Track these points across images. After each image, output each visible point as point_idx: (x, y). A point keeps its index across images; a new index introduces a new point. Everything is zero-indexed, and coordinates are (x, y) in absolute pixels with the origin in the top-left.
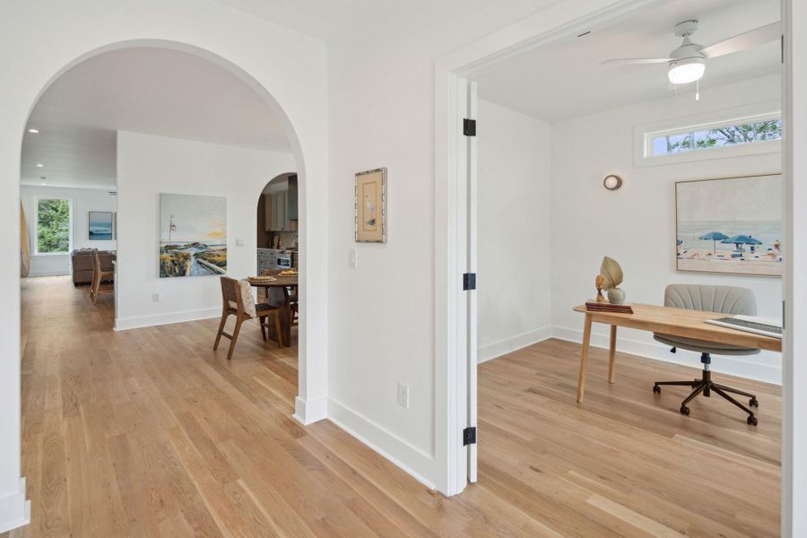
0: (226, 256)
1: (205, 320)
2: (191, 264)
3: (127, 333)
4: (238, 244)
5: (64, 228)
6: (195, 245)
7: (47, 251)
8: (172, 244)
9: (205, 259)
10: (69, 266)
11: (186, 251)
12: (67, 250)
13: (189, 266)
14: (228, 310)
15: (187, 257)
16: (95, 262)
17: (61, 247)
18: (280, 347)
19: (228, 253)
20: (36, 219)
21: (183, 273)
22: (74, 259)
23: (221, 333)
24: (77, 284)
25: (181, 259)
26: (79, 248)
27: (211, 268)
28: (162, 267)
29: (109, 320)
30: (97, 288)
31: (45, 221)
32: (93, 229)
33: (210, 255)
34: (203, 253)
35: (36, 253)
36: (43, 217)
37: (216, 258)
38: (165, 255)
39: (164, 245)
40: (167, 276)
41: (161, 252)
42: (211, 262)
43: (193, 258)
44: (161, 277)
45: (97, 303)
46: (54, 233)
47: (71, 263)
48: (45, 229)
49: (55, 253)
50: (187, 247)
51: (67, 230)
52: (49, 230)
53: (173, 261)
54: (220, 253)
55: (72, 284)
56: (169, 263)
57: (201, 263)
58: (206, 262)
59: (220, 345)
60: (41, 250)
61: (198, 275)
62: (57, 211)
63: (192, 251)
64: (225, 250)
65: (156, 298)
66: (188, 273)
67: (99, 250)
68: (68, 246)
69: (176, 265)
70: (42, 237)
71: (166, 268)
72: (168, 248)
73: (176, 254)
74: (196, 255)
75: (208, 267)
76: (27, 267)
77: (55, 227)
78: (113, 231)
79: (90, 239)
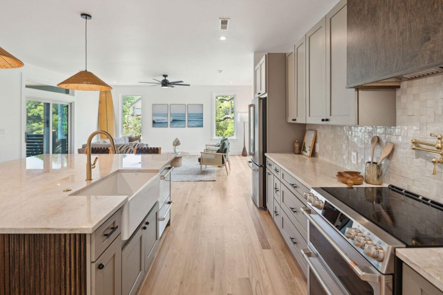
78: (169, 120)
79: (153, 127)
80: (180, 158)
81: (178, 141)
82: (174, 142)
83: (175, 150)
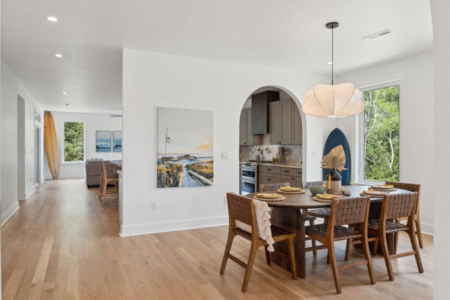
0: (212, 168)
1: (194, 230)
2: (183, 175)
3: (131, 239)
4: (223, 156)
5: (80, 143)
6: (187, 157)
7: (70, 160)
8: (167, 156)
9: (195, 171)
10: (83, 172)
11: (179, 163)
12: (83, 160)
13: (181, 177)
14: (234, 231)
15: (179, 169)
16: (102, 171)
17: (79, 157)
18: (294, 278)
19: (215, 165)
20: (63, 138)
21: (176, 184)
22: (87, 166)
23: (227, 255)
24: (89, 187)
25: (175, 171)
26: (90, 159)
27: (200, 180)
28: (159, 178)
29: (115, 225)
30: (104, 192)
31: (68, 139)
32: (99, 144)
33: (199, 166)
34: (193, 165)
35: (63, 162)
36: (68, 136)
37: (204, 170)
38: (162, 166)
39: (160, 157)
40: (163, 187)
41: (158, 164)
42: (200, 173)
43: (184, 170)
44: (158, 187)
45: (104, 204)
46: (74, 147)
47: (85, 169)
48: (70, 145)
49: (75, 162)
50: (180, 159)
51: (82, 146)
52: (71, 145)
53: (168, 172)
54: (208, 165)
55: (86, 187)
56: (165, 175)
57: (191, 175)
58: (195, 174)
59: (227, 268)
60: (67, 160)
61: (189, 186)
62: (76, 131)
63: (184, 163)
64: (212, 162)
65: (154, 207)
66: (180, 184)
67: (104, 160)
68: (83, 156)
69: (170, 176)
70: (67, 150)
71: (162, 178)
72: (165, 159)
73: (171, 165)
74: (187, 166)
75: (197, 178)
76: (58, 172)
77: (75, 143)
78: (112, 145)
79: (97, 151)
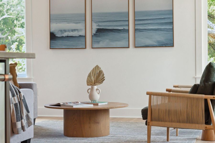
78: (90, 29)
80: (105, 111)
81: (101, 72)
82: (89, 76)
83: (91, 97)
